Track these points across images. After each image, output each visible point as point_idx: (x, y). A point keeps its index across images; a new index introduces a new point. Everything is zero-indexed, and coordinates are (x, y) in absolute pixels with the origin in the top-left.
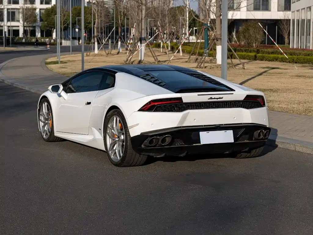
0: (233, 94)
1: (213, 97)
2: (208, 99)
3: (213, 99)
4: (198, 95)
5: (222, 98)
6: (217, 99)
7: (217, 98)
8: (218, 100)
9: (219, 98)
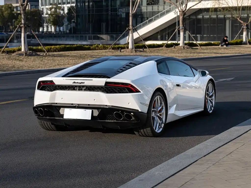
0: (92, 80)
2: (73, 83)
3: (76, 83)
5: (84, 83)
6: (80, 83)
7: (80, 82)
8: (81, 84)
9: (81, 83)
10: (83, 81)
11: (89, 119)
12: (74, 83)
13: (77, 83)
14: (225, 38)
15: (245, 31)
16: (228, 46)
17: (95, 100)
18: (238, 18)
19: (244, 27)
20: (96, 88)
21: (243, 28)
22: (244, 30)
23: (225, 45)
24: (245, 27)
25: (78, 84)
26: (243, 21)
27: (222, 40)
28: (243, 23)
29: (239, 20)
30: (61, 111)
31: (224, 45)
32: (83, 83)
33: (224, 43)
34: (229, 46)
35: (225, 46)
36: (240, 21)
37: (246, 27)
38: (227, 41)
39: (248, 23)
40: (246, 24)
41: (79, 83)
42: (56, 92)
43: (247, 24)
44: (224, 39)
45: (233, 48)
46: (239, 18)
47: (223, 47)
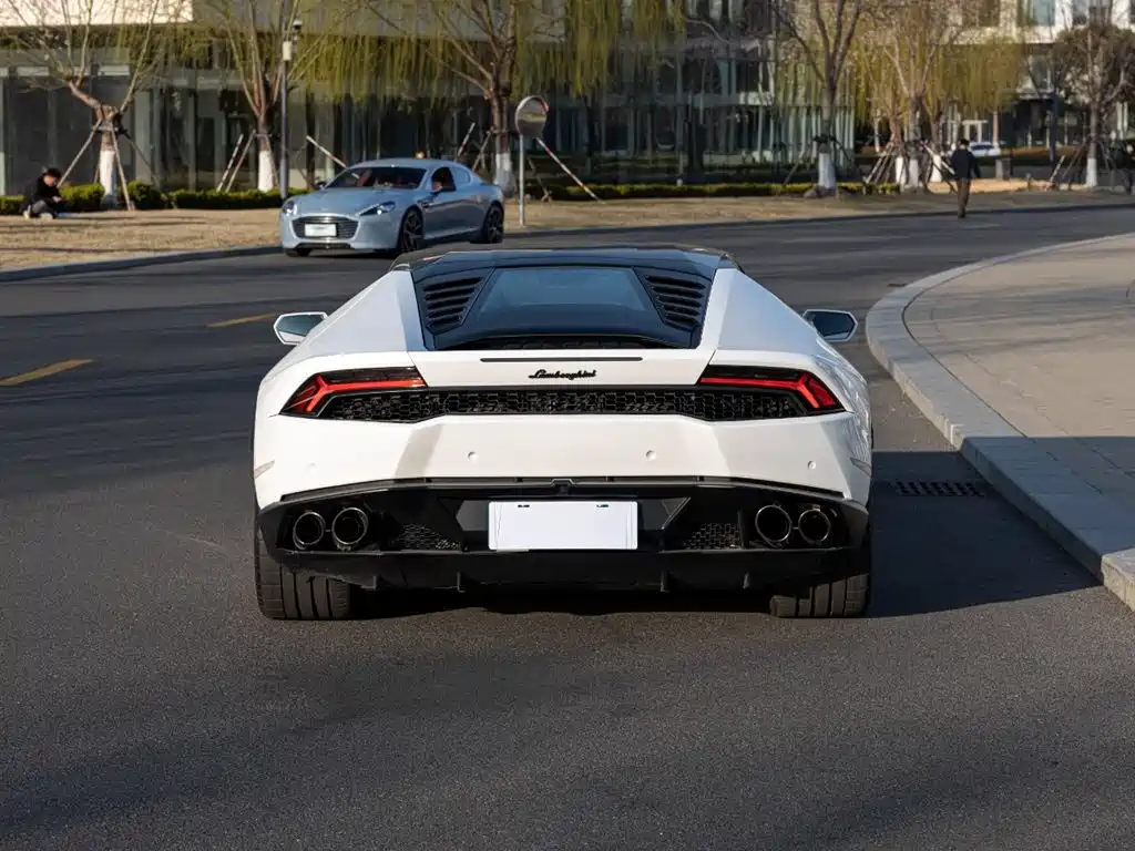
0: (640, 359)
1: (551, 368)
2: (531, 377)
3: (551, 376)
4: (483, 360)
5: (593, 374)
6: (572, 376)
7: (571, 372)
8: (577, 381)
9: (579, 375)
10: (588, 367)
11: (629, 547)
12: (542, 374)
13: (557, 375)
14: (48, 180)
15: (111, 143)
16: (60, 215)
17: (653, 457)
18: (74, 83)
19: (101, 128)
20: (633, 397)
21: (99, 133)
22: (105, 139)
23: (48, 211)
24: (109, 127)
25: (560, 379)
26: (95, 98)
27: (33, 190)
28: (99, 106)
29: (75, 91)
30: (465, 516)
31: (43, 210)
32: (587, 375)
33: (42, 203)
34: (64, 218)
35: (47, 217)
36: (83, 97)
37: (114, 126)
38: (54, 191)
39: (122, 108)
40: (111, 114)
41: (563, 376)
42: (439, 426)
43: (117, 111)
44: (41, 181)
45: (96, 227)
46: (78, 83)
47: (35, 221)
